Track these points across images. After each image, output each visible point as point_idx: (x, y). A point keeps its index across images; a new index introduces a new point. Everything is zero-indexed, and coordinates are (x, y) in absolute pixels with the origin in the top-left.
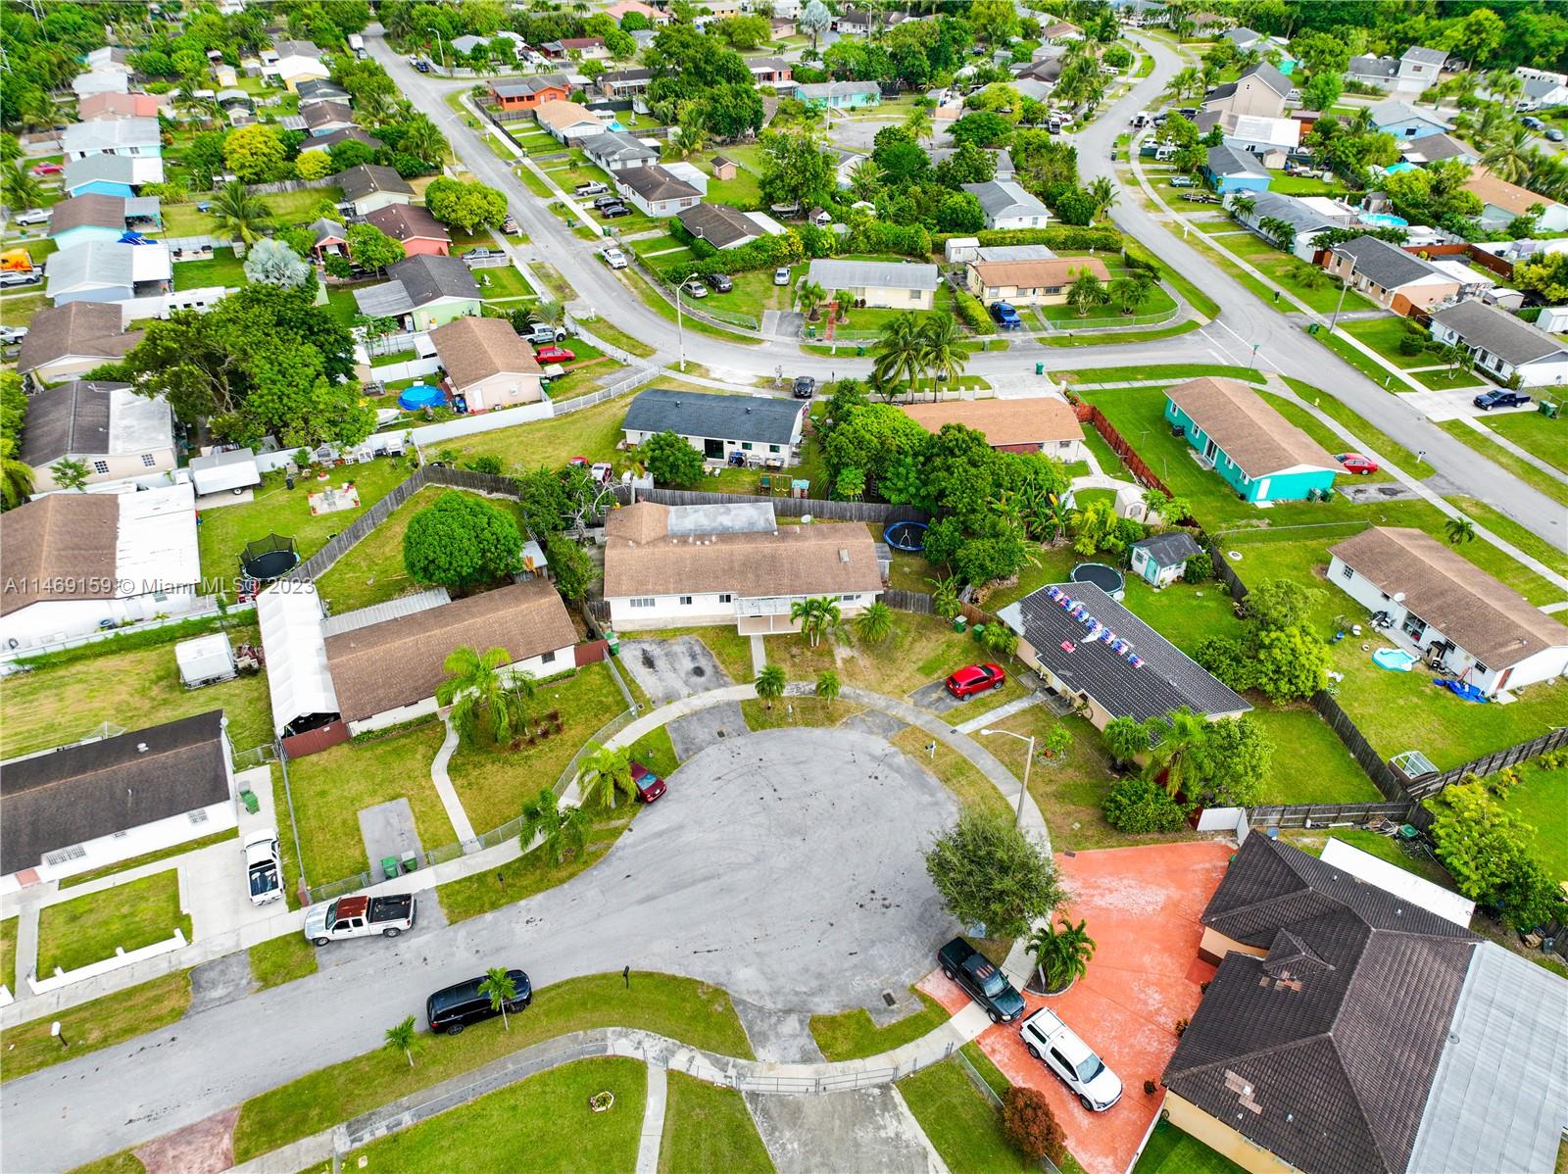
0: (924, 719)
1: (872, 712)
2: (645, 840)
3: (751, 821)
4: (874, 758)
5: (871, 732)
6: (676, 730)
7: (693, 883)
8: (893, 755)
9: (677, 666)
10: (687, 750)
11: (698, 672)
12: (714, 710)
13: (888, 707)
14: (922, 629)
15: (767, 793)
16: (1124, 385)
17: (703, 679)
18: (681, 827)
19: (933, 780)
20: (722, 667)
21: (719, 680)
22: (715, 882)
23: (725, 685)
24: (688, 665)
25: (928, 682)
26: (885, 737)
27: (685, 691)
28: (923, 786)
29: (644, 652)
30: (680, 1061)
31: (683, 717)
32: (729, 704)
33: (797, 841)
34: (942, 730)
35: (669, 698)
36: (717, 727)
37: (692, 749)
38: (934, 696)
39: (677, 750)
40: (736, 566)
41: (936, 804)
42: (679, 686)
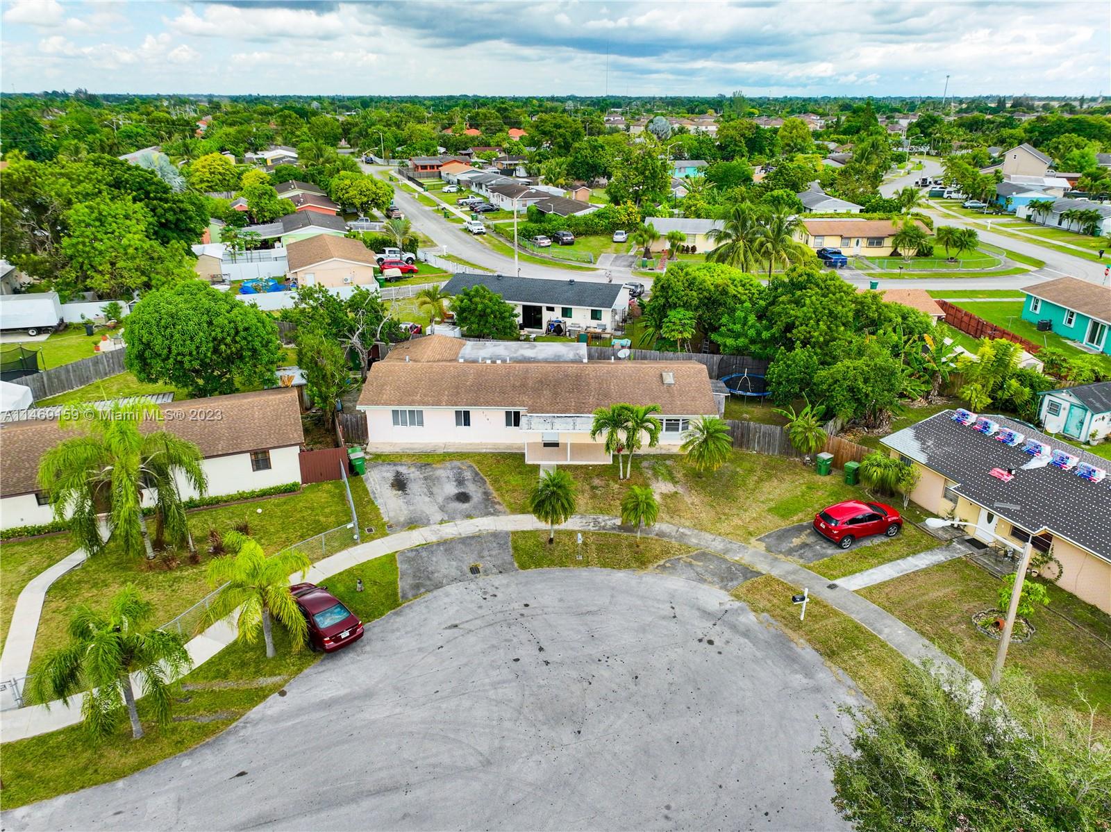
0: (784, 568)
1: (703, 556)
2: (300, 711)
3: (491, 694)
4: (706, 614)
5: (702, 580)
6: (409, 561)
7: (355, 799)
8: (737, 612)
9: (435, 490)
11: (463, 497)
12: (472, 540)
13: (726, 551)
15: (527, 653)
16: (966, 300)
17: (466, 506)
18: (368, 695)
19: (808, 653)
20: (495, 494)
21: (488, 507)
22: (396, 800)
23: (496, 513)
24: (451, 489)
25: (784, 524)
26: (724, 588)
28: (792, 659)
29: (398, 474)
31: (427, 547)
32: (495, 534)
33: (566, 734)
34: (812, 585)
35: (412, 524)
36: (470, 560)
37: (426, 585)
38: (796, 541)
39: (402, 585)
40: (530, 383)
41: (817, 690)
42: (431, 511)
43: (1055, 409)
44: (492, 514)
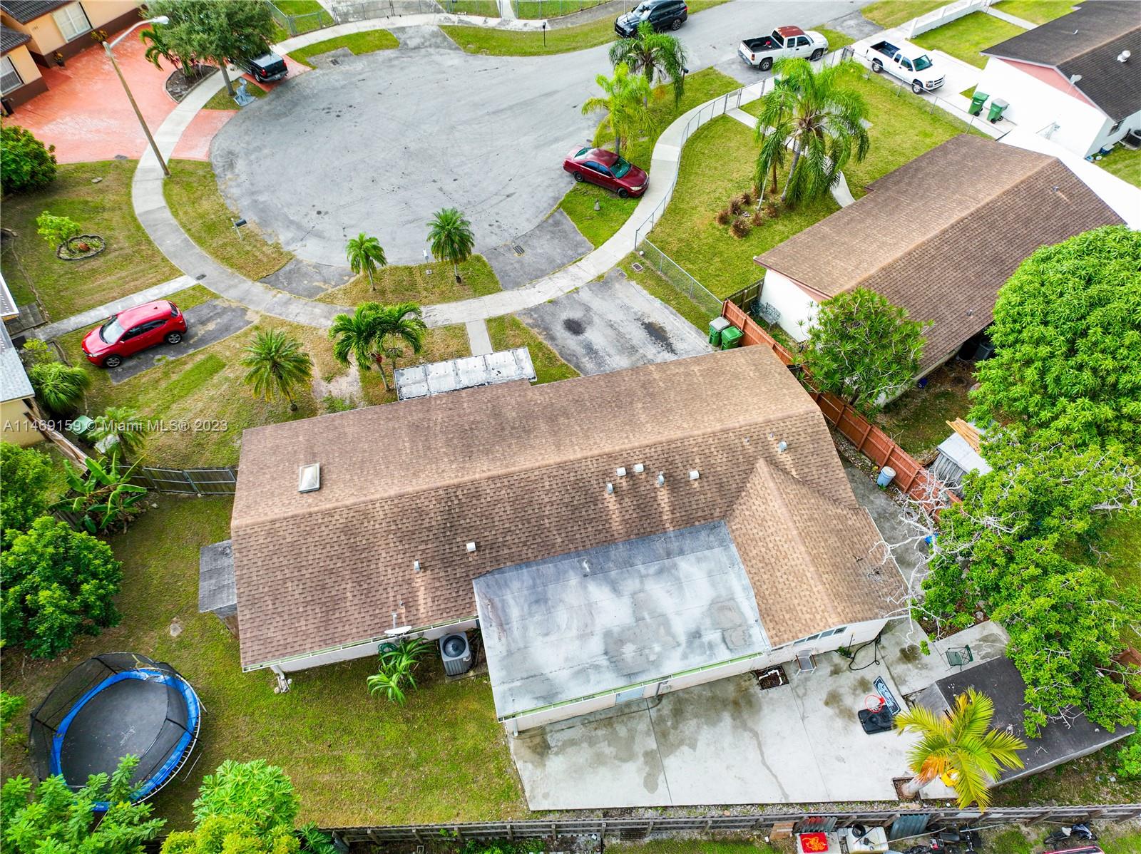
3: (464, 159)
5: (317, 267)
6: (578, 245)
8: (293, 240)
9: (609, 331)
10: (557, 224)
12: (535, 276)
13: (288, 303)
17: (564, 317)
18: (537, 147)
20: (541, 338)
21: (539, 316)
23: (529, 312)
24: (594, 335)
25: (215, 347)
26: (298, 262)
27: (585, 296)
29: (670, 348)
30: (493, 22)
31: (574, 261)
32: (517, 285)
33: (413, 146)
35: (602, 283)
36: (528, 257)
37: (549, 226)
39: (568, 223)
42: (598, 304)
44: (531, 309)
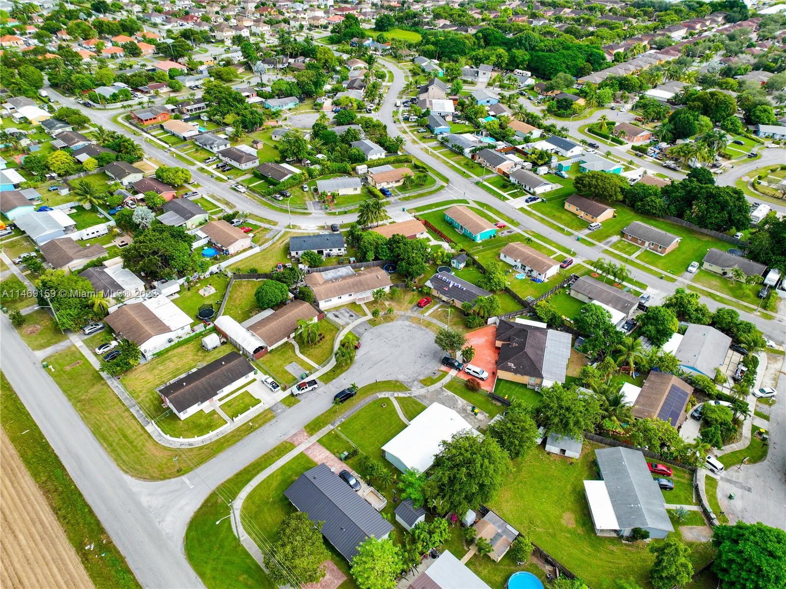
0: (415, 314)
1: (402, 316)
2: (361, 356)
3: (385, 346)
4: (407, 326)
5: (404, 321)
6: (354, 331)
7: (379, 362)
8: (411, 325)
9: (345, 316)
10: (359, 335)
11: (351, 316)
12: (361, 324)
13: (405, 314)
14: (405, 292)
16: (430, 211)
17: (353, 317)
18: (368, 352)
19: (424, 328)
20: (357, 313)
21: (358, 317)
22: (384, 361)
24: (347, 315)
25: (412, 305)
26: (408, 321)
27: (350, 321)
28: (422, 329)
29: (334, 314)
30: (396, 395)
31: (354, 328)
32: (364, 322)
33: (398, 348)
34: (421, 316)
35: (348, 324)
36: (364, 328)
37: (361, 335)
38: (415, 309)
39: (357, 335)
40: (350, 286)
41: (428, 333)
42: (348, 320)
43: (454, 263)
44: (360, 318)
